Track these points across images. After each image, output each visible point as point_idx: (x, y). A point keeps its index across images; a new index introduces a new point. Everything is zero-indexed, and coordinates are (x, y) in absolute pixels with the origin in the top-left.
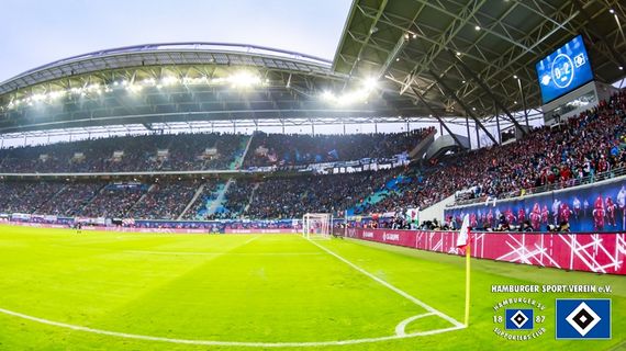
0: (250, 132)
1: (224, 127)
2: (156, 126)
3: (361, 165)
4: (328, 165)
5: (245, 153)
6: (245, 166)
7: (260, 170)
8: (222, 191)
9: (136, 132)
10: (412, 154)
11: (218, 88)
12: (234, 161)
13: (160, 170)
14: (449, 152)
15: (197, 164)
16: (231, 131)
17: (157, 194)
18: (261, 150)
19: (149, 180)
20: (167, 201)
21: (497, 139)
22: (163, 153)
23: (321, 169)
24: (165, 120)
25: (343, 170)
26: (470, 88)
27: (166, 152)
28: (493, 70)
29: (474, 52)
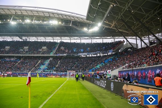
0: (59, 41)
1: (49, 39)
2: (24, 38)
3: (96, 54)
4: (85, 54)
5: (56, 49)
6: (56, 53)
7: (61, 55)
8: (47, 62)
9: (16, 40)
10: (114, 50)
11: (46, 25)
12: (52, 52)
13: (25, 54)
14: (129, 50)
15: (39, 52)
16: (52, 41)
17: (22, 63)
18: (62, 48)
19: (20, 58)
20: (26, 66)
21: (148, 45)
22: (26, 48)
23: (83, 55)
24: (27, 36)
25: (90, 56)
26: (138, 25)
27: (27, 47)
28: (148, 16)
29: (140, 10)
